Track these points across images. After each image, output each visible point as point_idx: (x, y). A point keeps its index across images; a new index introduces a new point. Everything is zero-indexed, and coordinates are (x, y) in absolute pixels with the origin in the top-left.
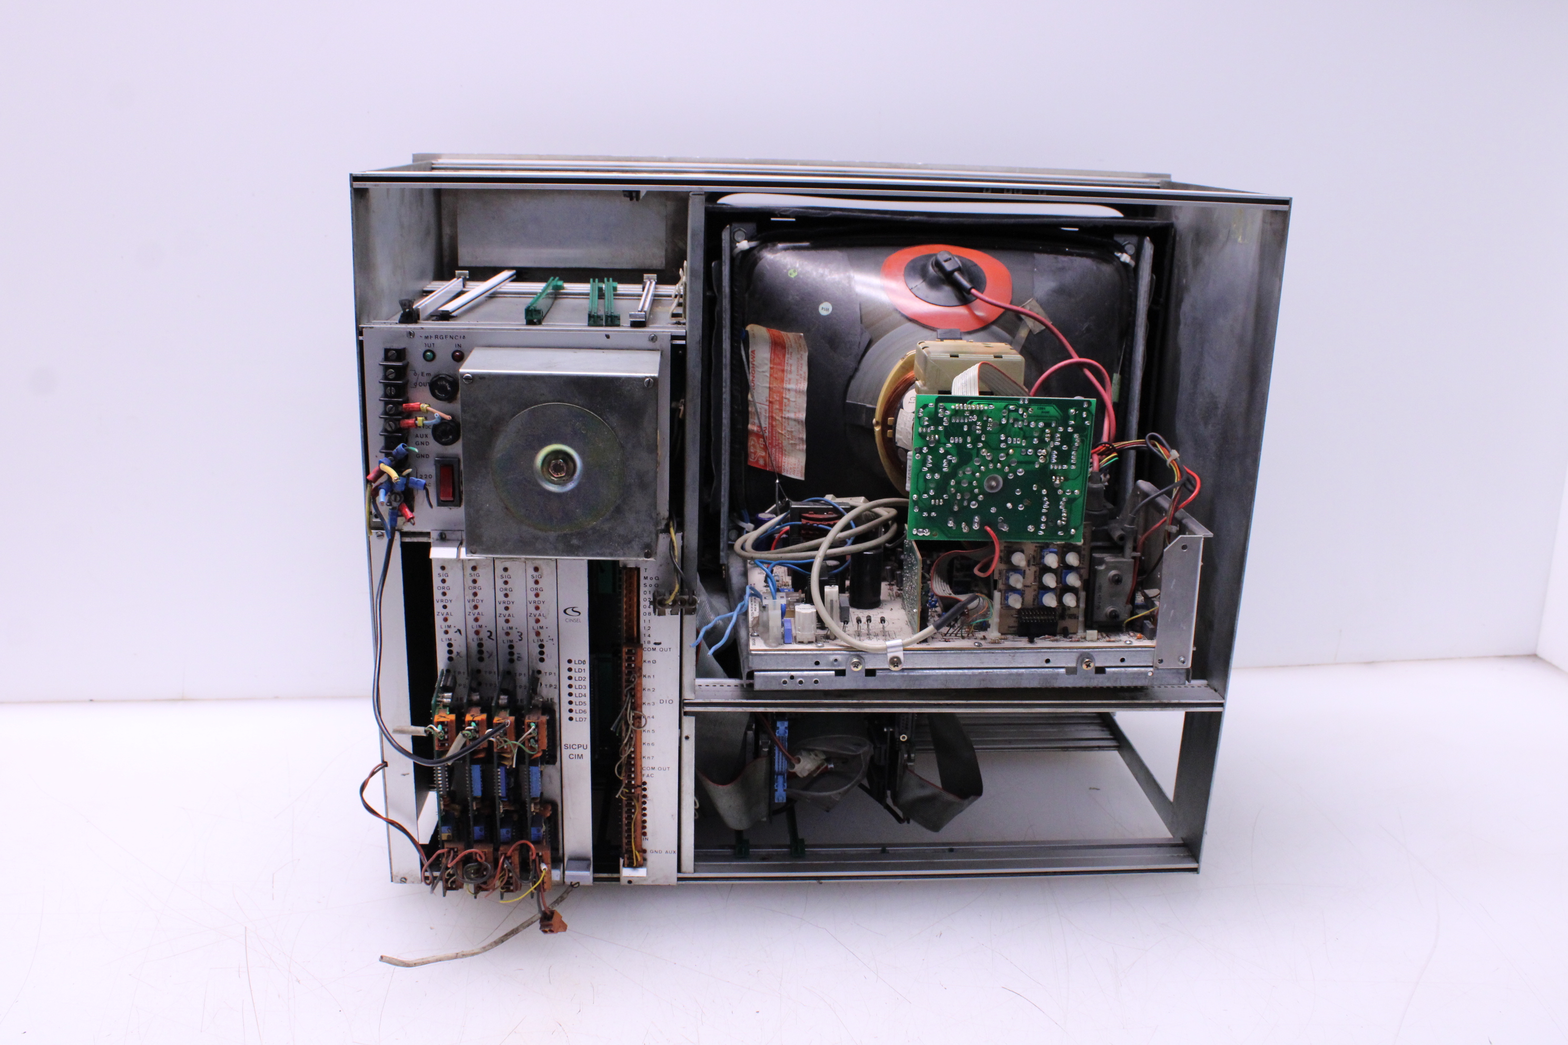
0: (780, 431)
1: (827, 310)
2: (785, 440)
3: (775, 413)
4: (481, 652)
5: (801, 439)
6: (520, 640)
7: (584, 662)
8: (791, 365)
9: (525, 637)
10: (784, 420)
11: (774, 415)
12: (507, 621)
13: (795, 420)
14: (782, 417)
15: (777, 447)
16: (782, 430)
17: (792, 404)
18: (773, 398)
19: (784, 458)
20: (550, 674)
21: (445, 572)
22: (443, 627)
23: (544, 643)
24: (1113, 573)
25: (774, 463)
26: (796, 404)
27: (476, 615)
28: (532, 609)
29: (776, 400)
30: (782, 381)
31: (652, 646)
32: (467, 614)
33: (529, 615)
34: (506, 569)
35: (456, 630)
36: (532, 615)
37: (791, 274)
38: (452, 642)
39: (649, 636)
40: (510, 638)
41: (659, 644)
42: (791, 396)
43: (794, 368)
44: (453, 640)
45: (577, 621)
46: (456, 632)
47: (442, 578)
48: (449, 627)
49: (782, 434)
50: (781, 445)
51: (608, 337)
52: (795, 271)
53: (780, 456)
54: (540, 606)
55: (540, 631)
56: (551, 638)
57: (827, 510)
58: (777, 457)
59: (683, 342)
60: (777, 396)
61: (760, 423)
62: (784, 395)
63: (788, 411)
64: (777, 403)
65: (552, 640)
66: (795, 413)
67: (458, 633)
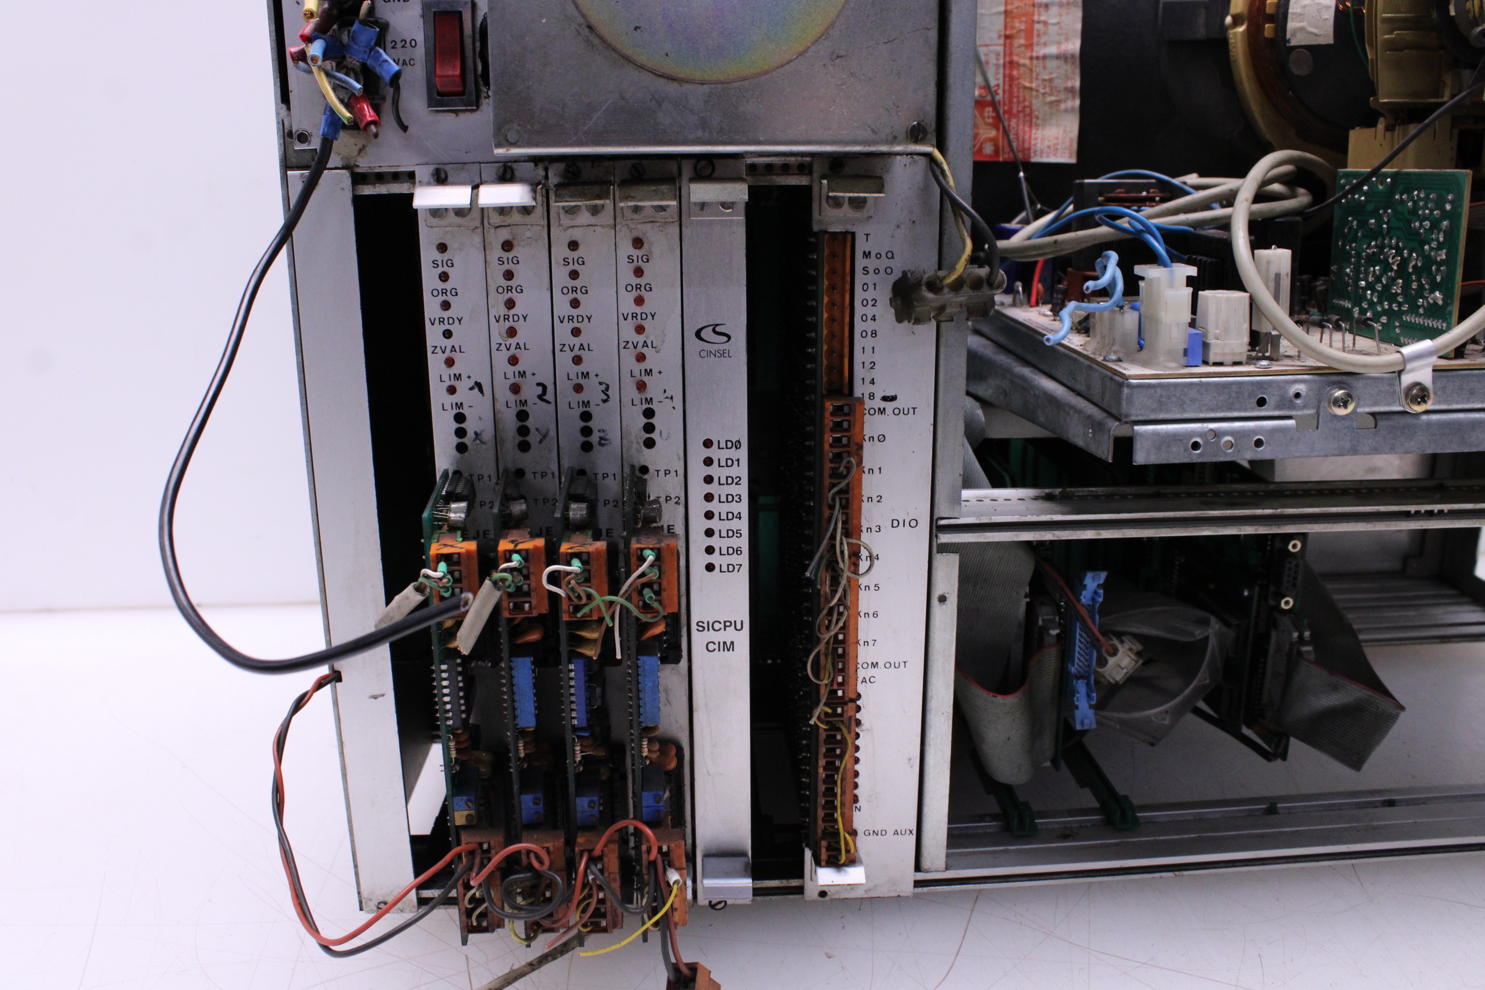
0: (1027, 84)
2: (1037, 97)
3: (1018, 55)
4: (523, 431)
5: (1071, 90)
6: (605, 401)
7: (737, 445)
9: (613, 392)
10: (1035, 62)
11: (1015, 58)
12: (577, 360)
13: (1057, 57)
14: (1031, 58)
15: (1021, 115)
16: (1031, 82)
17: (1052, 30)
18: (1012, 28)
19: (1034, 131)
20: (667, 472)
21: (446, 256)
22: (445, 378)
23: (654, 405)
25: (1015, 144)
26: (1060, 28)
27: (513, 350)
28: (628, 332)
29: (1020, 31)
31: (878, 403)
32: (494, 347)
33: (622, 345)
34: (573, 245)
35: (472, 383)
36: (630, 345)
38: (465, 411)
39: (872, 382)
40: (583, 397)
41: (893, 398)
42: (1050, 16)
44: (465, 405)
45: (723, 354)
46: (471, 389)
47: (440, 270)
48: (458, 377)
49: (1031, 89)
50: (1028, 110)
53: (1027, 129)
54: (645, 324)
55: (646, 379)
56: (668, 394)
58: (1021, 133)
60: (1020, 22)
61: (986, 80)
62: (1036, 18)
63: (1045, 44)
64: (1022, 34)
65: (672, 398)
66: (1059, 43)
67: (476, 390)
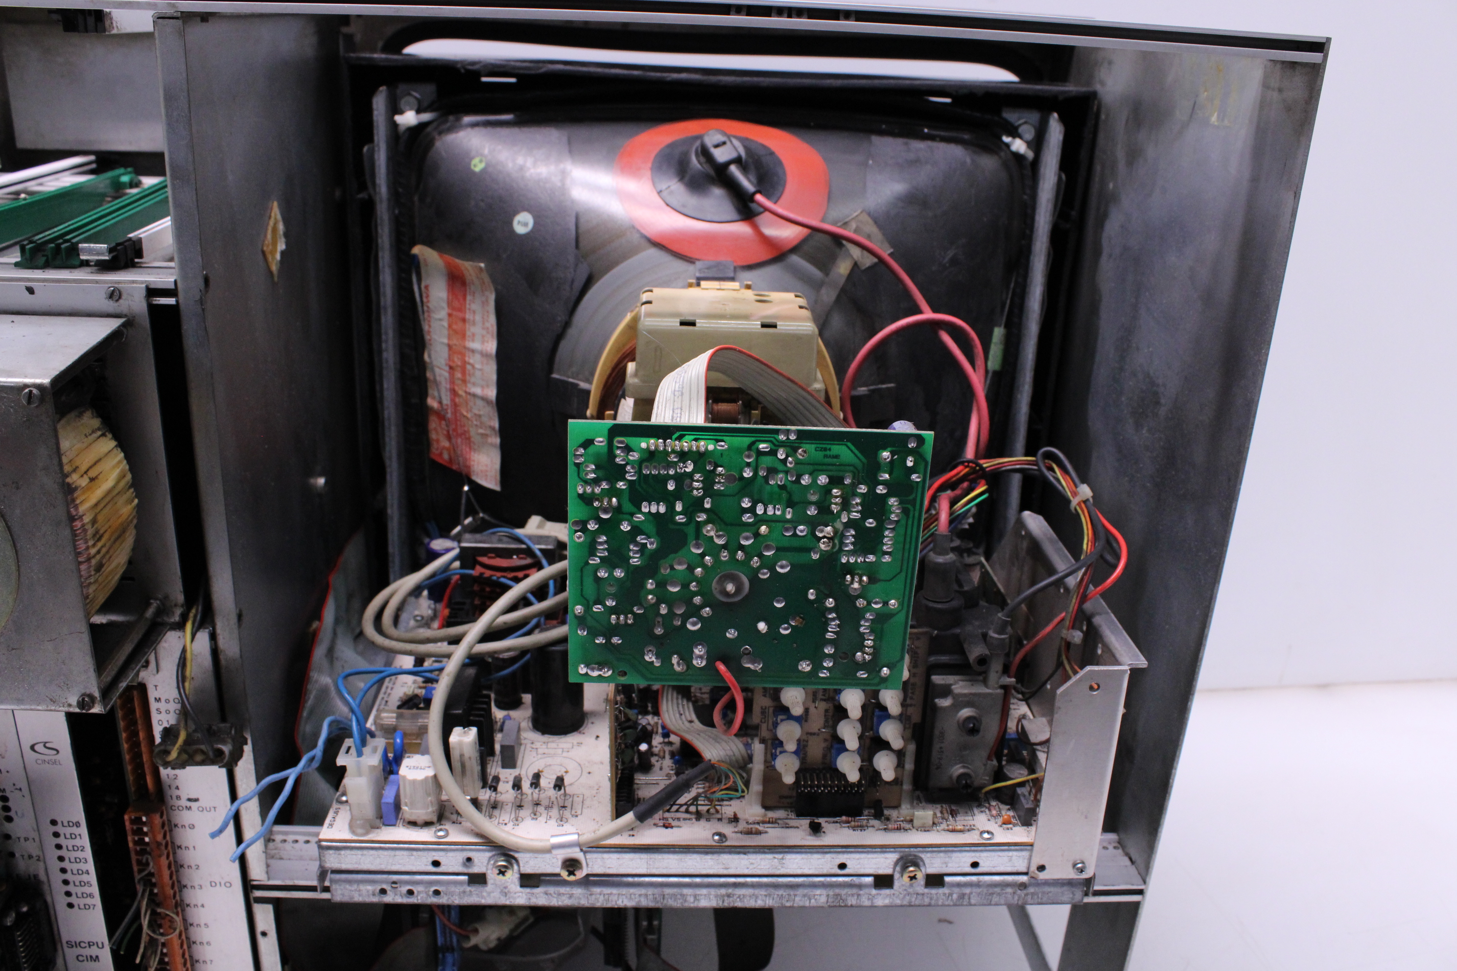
0: (465, 413)
1: (526, 225)
2: (472, 427)
3: (458, 385)
5: (493, 429)
7: (78, 824)
8: (474, 312)
10: (469, 397)
11: (456, 388)
13: (482, 399)
14: (466, 392)
15: (463, 436)
16: (467, 412)
17: (478, 373)
18: (454, 361)
19: (472, 453)
20: (26, 839)
23: (8, 794)
24: (966, 712)
25: (460, 460)
26: (483, 374)
29: (457, 366)
30: (463, 336)
31: (185, 803)
37: (475, 166)
39: (177, 788)
41: (196, 800)
42: (475, 360)
43: (478, 318)
45: (57, 763)
49: (467, 418)
50: (468, 435)
51: (31, 291)
52: (481, 161)
53: (468, 450)
57: (518, 552)
58: (465, 451)
59: (171, 301)
60: (458, 359)
61: (440, 398)
62: (467, 359)
63: (474, 384)
64: (459, 369)
65: (20, 789)
66: (482, 387)
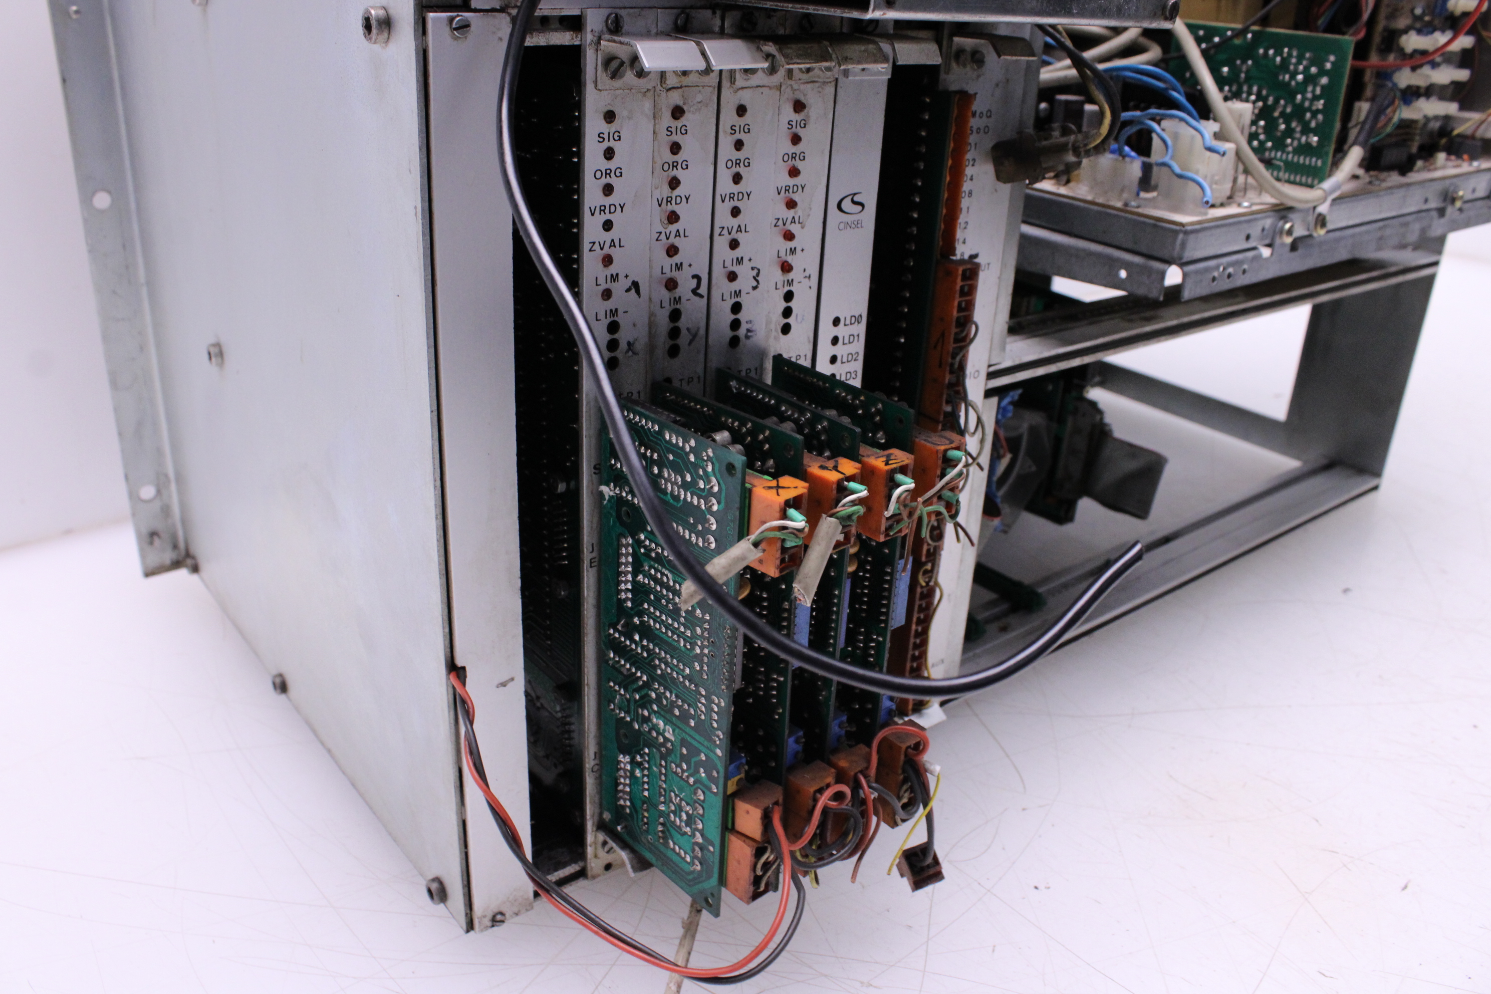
4: (674, 333)
6: (755, 288)
7: (858, 319)
9: (762, 277)
12: (734, 244)
21: (613, 127)
22: (601, 281)
23: (795, 287)
27: (672, 239)
28: (780, 208)
32: (655, 236)
33: (774, 222)
34: (741, 110)
35: (628, 283)
36: (781, 223)
38: (619, 318)
39: (964, 241)
40: (735, 286)
41: (976, 256)
44: (620, 312)
45: (856, 225)
46: (628, 290)
47: (606, 145)
48: (615, 278)
54: (796, 197)
55: (790, 259)
56: (807, 274)
65: (810, 277)
67: (633, 291)
